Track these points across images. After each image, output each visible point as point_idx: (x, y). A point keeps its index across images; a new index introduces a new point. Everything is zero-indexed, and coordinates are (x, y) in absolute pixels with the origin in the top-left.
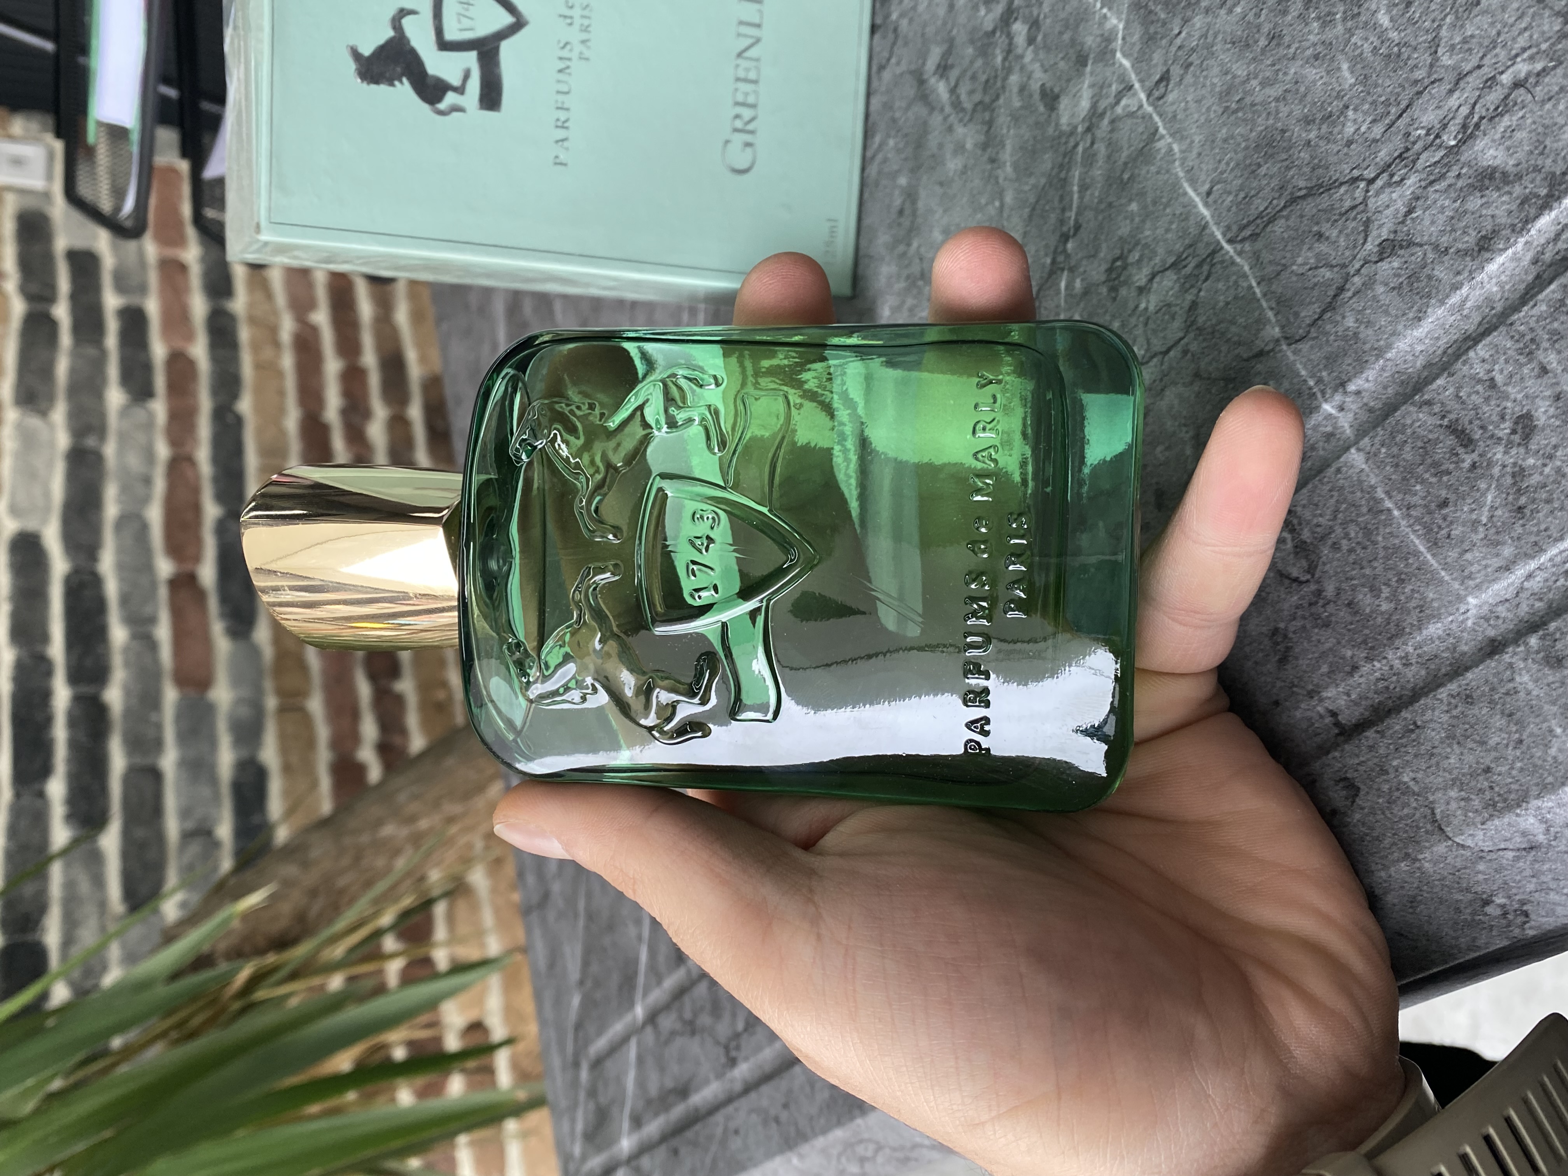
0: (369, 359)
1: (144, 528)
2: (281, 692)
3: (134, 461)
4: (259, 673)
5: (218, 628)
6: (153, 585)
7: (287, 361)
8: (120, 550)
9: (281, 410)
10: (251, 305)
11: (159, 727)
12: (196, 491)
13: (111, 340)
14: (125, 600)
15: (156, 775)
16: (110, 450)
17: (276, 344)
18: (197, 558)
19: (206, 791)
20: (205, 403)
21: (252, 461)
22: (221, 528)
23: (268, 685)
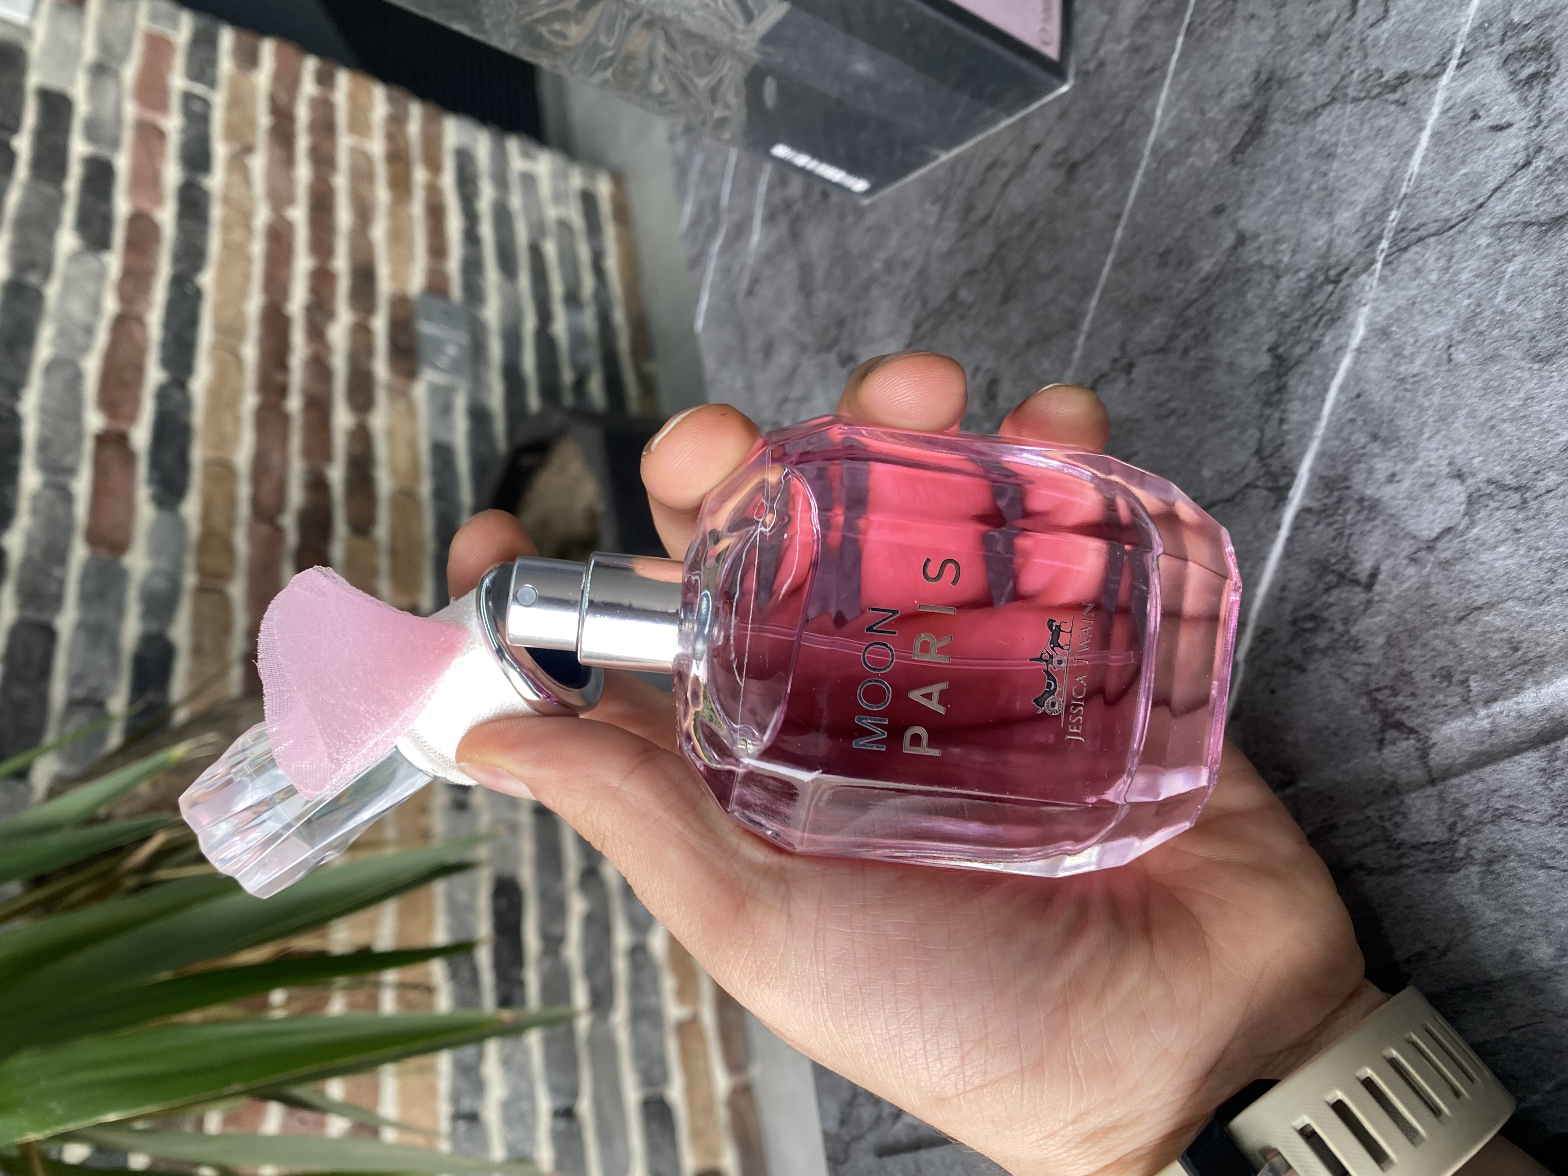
0: (341, 264)
1: (77, 377)
2: (202, 571)
3: (77, 308)
4: (182, 546)
5: (143, 494)
6: (79, 436)
7: (258, 248)
8: (46, 393)
9: (243, 294)
10: (228, 186)
11: (61, 583)
12: (141, 351)
13: (73, 184)
14: (44, 445)
15: (50, 634)
16: (52, 291)
17: (248, 228)
18: (132, 419)
19: (103, 660)
20: (164, 270)
21: (206, 335)
22: (162, 394)
23: (190, 561)
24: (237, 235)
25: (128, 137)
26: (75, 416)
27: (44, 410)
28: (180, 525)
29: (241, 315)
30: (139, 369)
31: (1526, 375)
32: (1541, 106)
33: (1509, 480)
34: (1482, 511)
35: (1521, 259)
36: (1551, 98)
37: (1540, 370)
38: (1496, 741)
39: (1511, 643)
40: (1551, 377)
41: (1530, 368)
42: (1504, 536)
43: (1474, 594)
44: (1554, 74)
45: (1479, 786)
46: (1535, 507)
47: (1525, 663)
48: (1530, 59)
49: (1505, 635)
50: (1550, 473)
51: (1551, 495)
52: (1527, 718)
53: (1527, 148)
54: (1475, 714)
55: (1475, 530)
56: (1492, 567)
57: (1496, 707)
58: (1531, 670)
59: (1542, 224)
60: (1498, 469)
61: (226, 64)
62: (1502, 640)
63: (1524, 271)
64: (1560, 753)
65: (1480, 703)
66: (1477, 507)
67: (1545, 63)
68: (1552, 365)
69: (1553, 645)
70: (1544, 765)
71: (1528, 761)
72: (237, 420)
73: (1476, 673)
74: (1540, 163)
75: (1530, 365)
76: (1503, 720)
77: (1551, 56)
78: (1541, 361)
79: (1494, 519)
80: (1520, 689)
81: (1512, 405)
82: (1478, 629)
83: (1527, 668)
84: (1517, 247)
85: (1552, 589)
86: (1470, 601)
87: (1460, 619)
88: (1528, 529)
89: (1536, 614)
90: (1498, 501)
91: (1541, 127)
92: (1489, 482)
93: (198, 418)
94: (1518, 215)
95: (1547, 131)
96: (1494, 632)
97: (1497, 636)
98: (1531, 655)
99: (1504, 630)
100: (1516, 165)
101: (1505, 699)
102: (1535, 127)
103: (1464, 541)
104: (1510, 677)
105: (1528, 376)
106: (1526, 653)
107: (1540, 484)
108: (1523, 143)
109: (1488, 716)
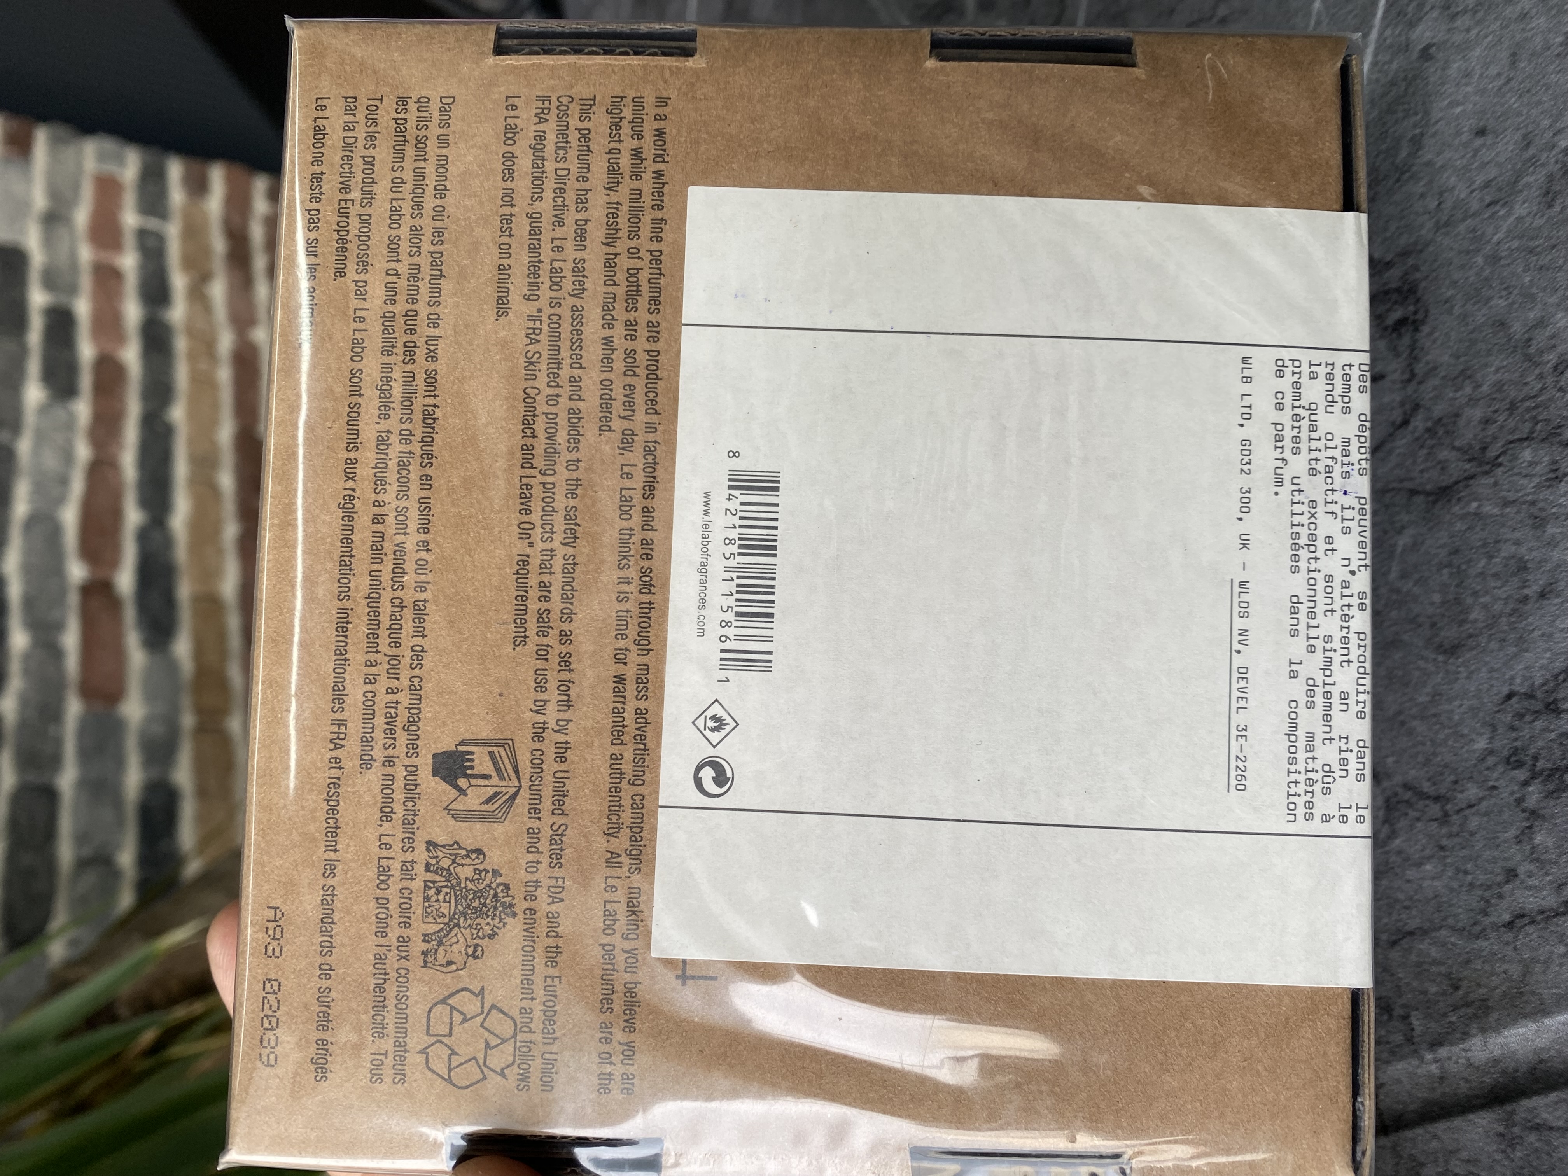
1: (56, 531)
2: (199, 710)
3: (51, 461)
4: (176, 689)
5: (133, 638)
6: (63, 590)
7: (224, 375)
8: (28, 551)
9: (214, 424)
10: (190, 317)
11: (58, 742)
12: (117, 495)
13: (35, 334)
14: (29, 603)
15: (52, 795)
16: (24, 447)
17: (213, 356)
18: (114, 563)
19: (107, 814)
20: (134, 409)
21: (181, 469)
22: (143, 536)
23: (186, 702)
24: (203, 366)
25: (86, 282)
26: (57, 569)
27: (28, 569)
28: (172, 667)
29: (214, 445)
30: (117, 514)
31: (1431, 667)
32: (1413, 358)
33: (1426, 787)
34: (1402, 819)
35: (1410, 532)
36: (1422, 349)
37: (1445, 663)
38: (1447, 1090)
39: (1450, 979)
40: (1459, 673)
41: (1435, 660)
42: (1428, 852)
43: (1403, 916)
44: (1423, 322)
45: (1435, 1144)
46: (1458, 822)
47: (1468, 1005)
48: (1396, 302)
49: (1443, 969)
50: (1469, 785)
51: (1473, 810)
52: (1478, 1068)
53: (1402, 404)
54: (1422, 1059)
55: (1397, 842)
56: (1421, 887)
57: (1443, 1052)
58: (1474, 1014)
59: (1428, 494)
60: (1413, 772)
61: (177, 195)
62: (1440, 974)
63: (1415, 546)
64: (1517, 1118)
65: (1424, 1046)
66: (1397, 814)
67: (1412, 308)
68: (1457, 658)
69: (1495, 988)
70: (1501, 1129)
71: (1484, 1122)
72: (220, 552)
73: (1417, 1009)
74: (1419, 423)
75: (1434, 656)
76: (1452, 1068)
77: (1418, 301)
78: (1445, 652)
79: (1415, 831)
80: (1466, 1035)
81: (1421, 699)
82: (1413, 958)
83: (1470, 1011)
84: (1405, 518)
85: (1487, 921)
86: (1401, 924)
87: (1394, 943)
88: (1453, 847)
89: (1473, 949)
90: (1417, 810)
91: (1414, 382)
92: (1406, 786)
93: (181, 553)
94: (1401, 481)
95: (1423, 387)
96: (1431, 964)
97: (1434, 969)
98: (1473, 996)
99: (1441, 963)
100: (1393, 423)
101: (1452, 1045)
102: (1409, 381)
103: (1387, 853)
104: (1454, 1019)
105: (1433, 669)
106: (1468, 993)
107: (1460, 796)
108: (1398, 399)
109: (1436, 1061)
